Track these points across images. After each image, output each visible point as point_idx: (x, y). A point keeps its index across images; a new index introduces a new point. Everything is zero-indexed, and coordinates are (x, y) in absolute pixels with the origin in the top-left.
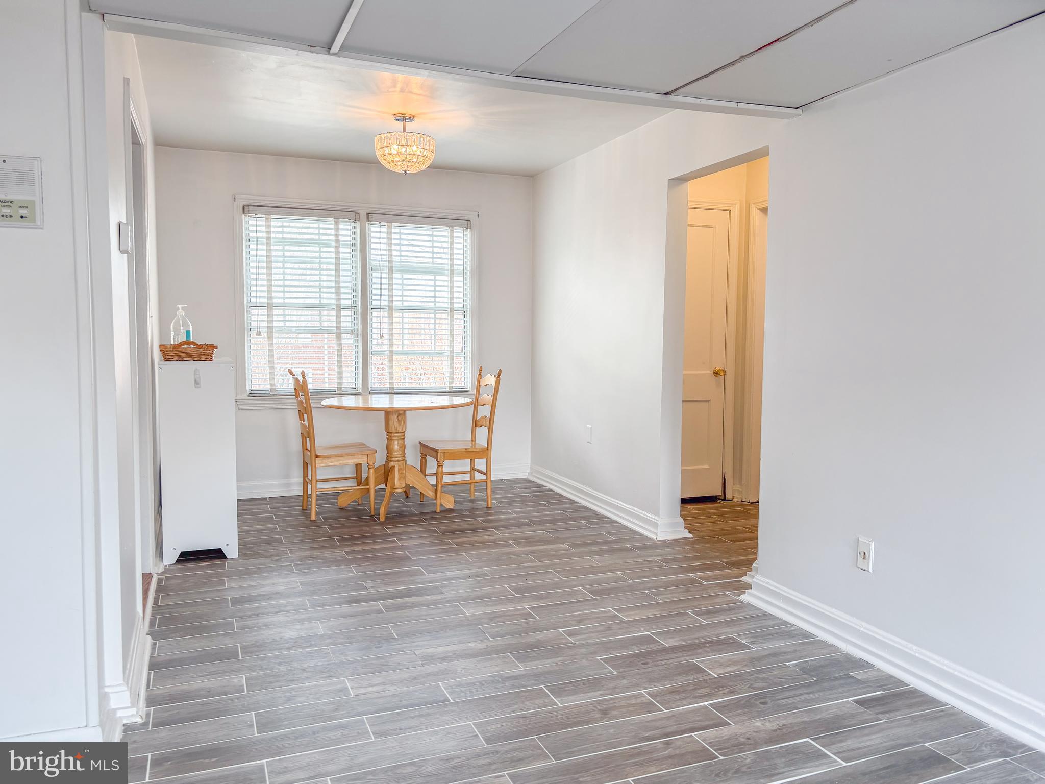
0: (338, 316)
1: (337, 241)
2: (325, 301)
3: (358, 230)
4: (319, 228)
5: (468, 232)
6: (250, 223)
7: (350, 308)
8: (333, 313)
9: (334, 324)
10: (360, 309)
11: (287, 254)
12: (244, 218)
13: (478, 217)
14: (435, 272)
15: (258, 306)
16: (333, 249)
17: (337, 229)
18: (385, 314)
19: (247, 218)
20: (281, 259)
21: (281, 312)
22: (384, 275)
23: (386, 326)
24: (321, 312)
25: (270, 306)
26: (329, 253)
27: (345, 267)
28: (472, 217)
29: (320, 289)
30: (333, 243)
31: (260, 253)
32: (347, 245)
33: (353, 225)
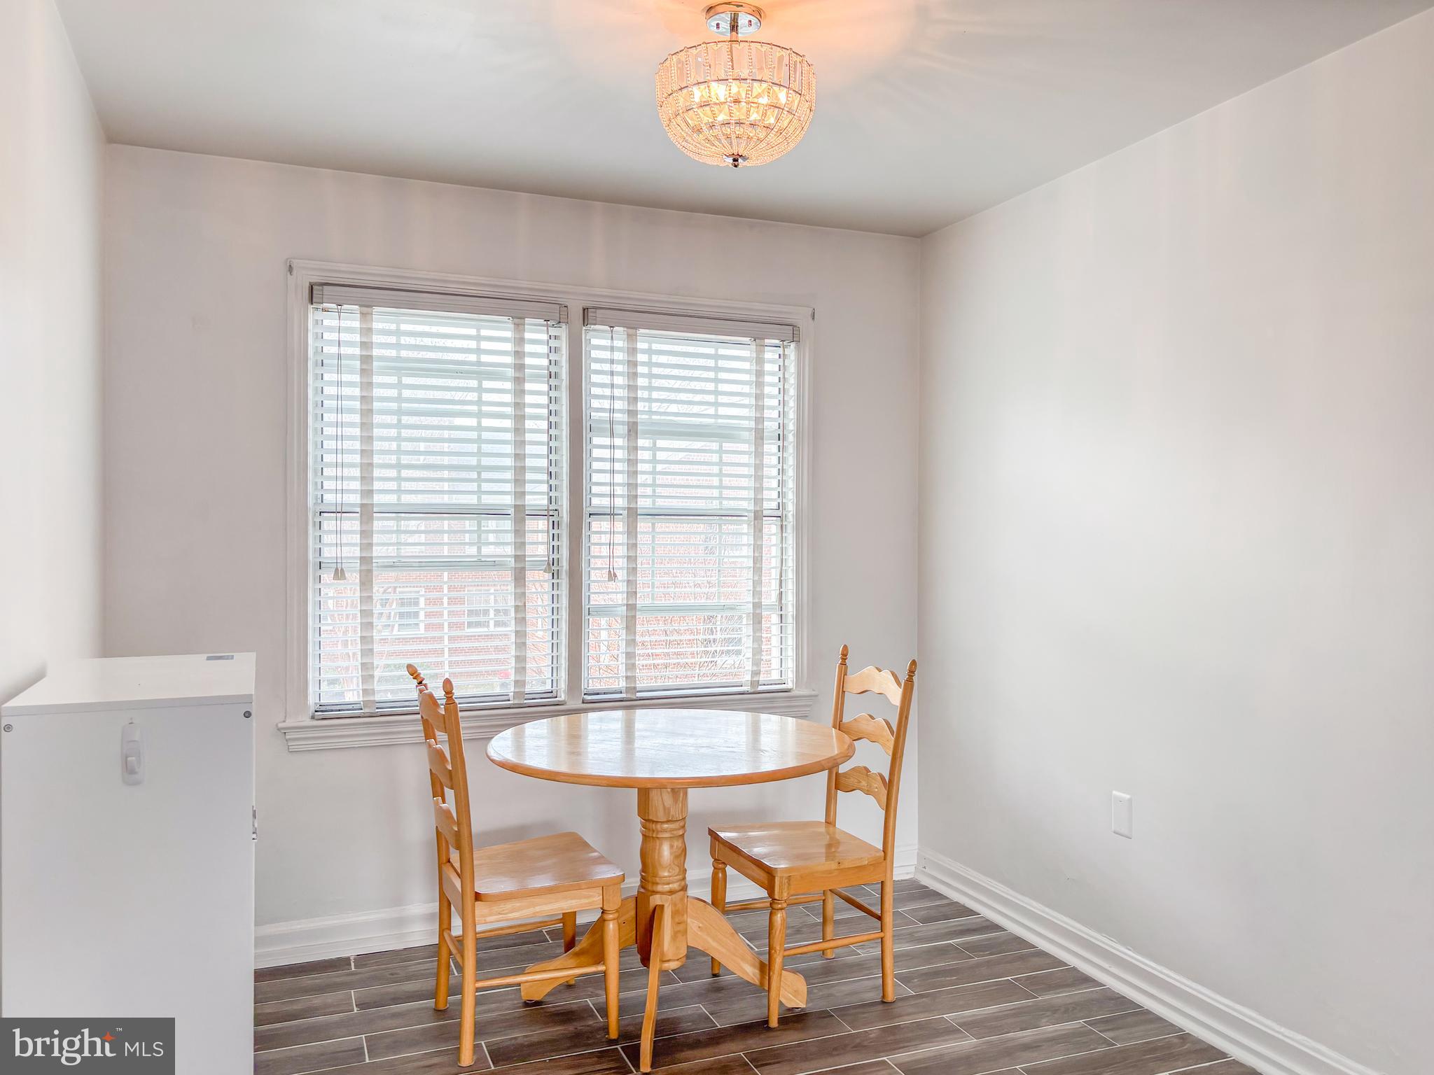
0: (519, 532)
1: (520, 367)
2: (488, 500)
3: (564, 345)
4: (478, 338)
5: (791, 350)
6: (326, 322)
7: (546, 513)
8: (508, 524)
9: (509, 550)
10: (565, 515)
11: (407, 393)
12: (313, 315)
13: (813, 319)
14: (722, 434)
15: (340, 512)
16: (508, 385)
17: (520, 341)
18: (620, 526)
19: (320, 312)
20: (394, 406)
21: (392, 524)
22: (618, 442)
23: (621, 551)
24: (479, 525)
25: (367, 513)
26: (500, 393)
27: (536, 426)
28: (800, 316)
29: (479, 474)
30: (510, 372)
31: (346, 391)
32: (539, 376)
33: (553, 332)
